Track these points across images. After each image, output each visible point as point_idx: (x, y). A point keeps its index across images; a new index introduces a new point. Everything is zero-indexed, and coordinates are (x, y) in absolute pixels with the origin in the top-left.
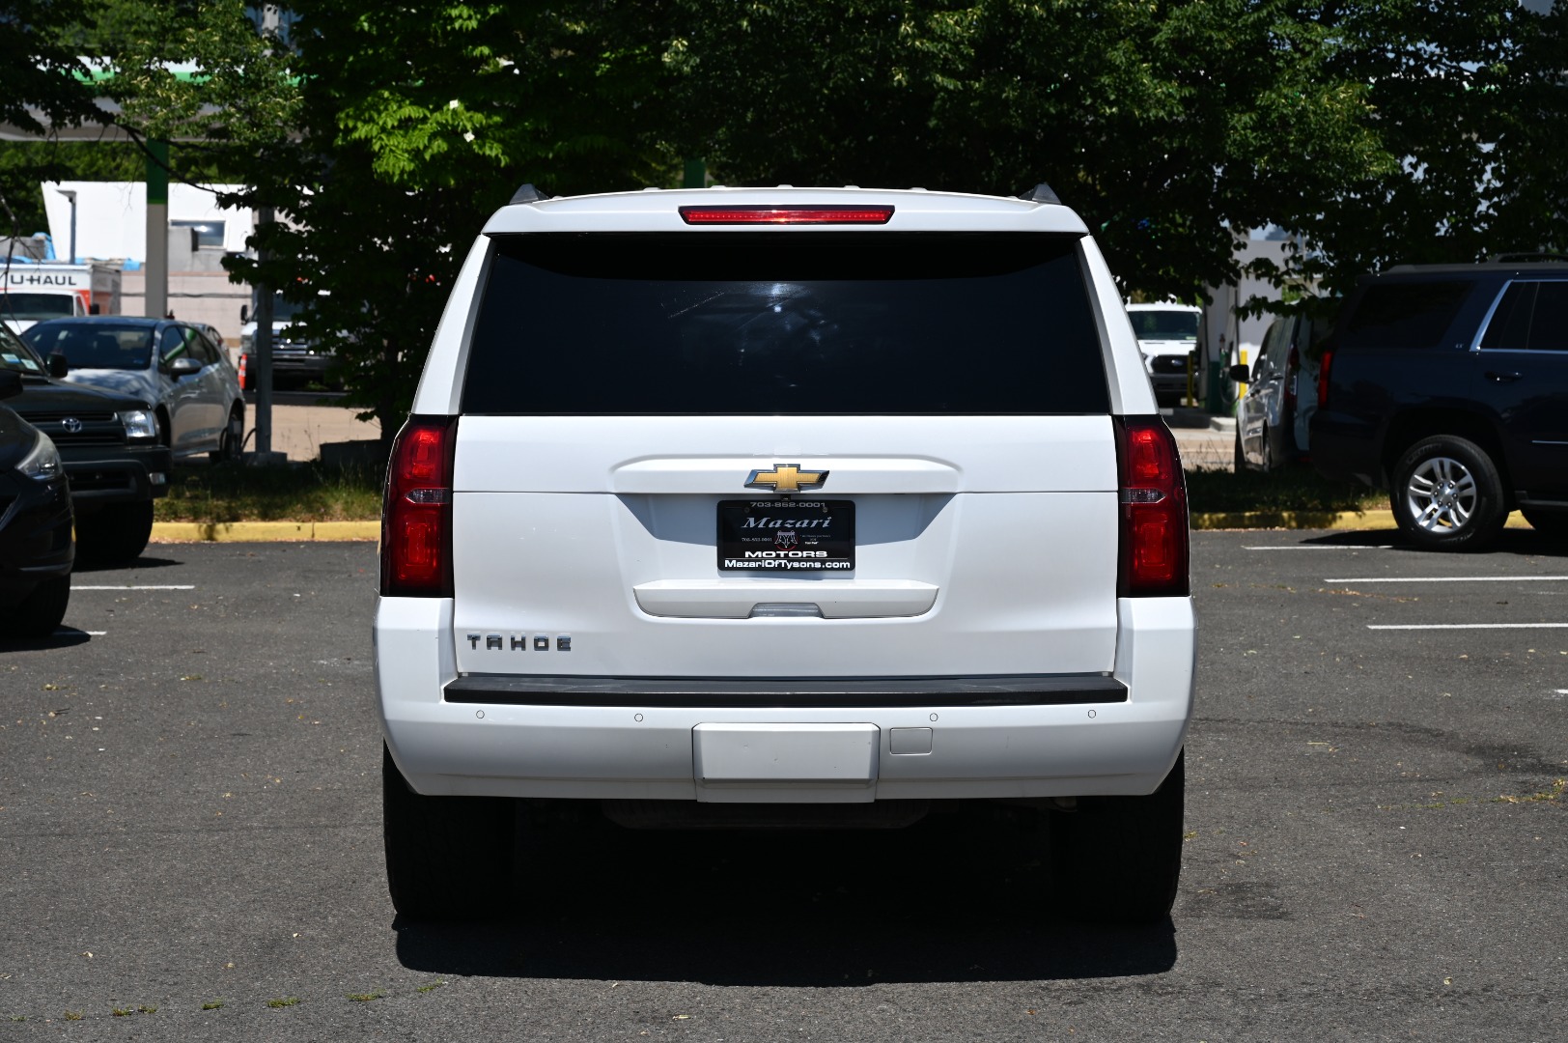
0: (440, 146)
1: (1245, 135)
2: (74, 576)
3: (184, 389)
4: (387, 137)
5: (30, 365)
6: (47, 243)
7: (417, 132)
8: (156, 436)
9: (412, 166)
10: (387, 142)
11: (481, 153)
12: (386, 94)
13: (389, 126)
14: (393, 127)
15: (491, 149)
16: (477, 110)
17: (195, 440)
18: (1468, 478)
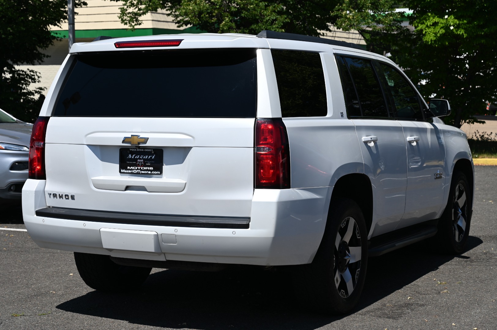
0: (443, 31)
4: (428, 29)
7: (437, 27)
12: (430, 14)
13: (429, 25)
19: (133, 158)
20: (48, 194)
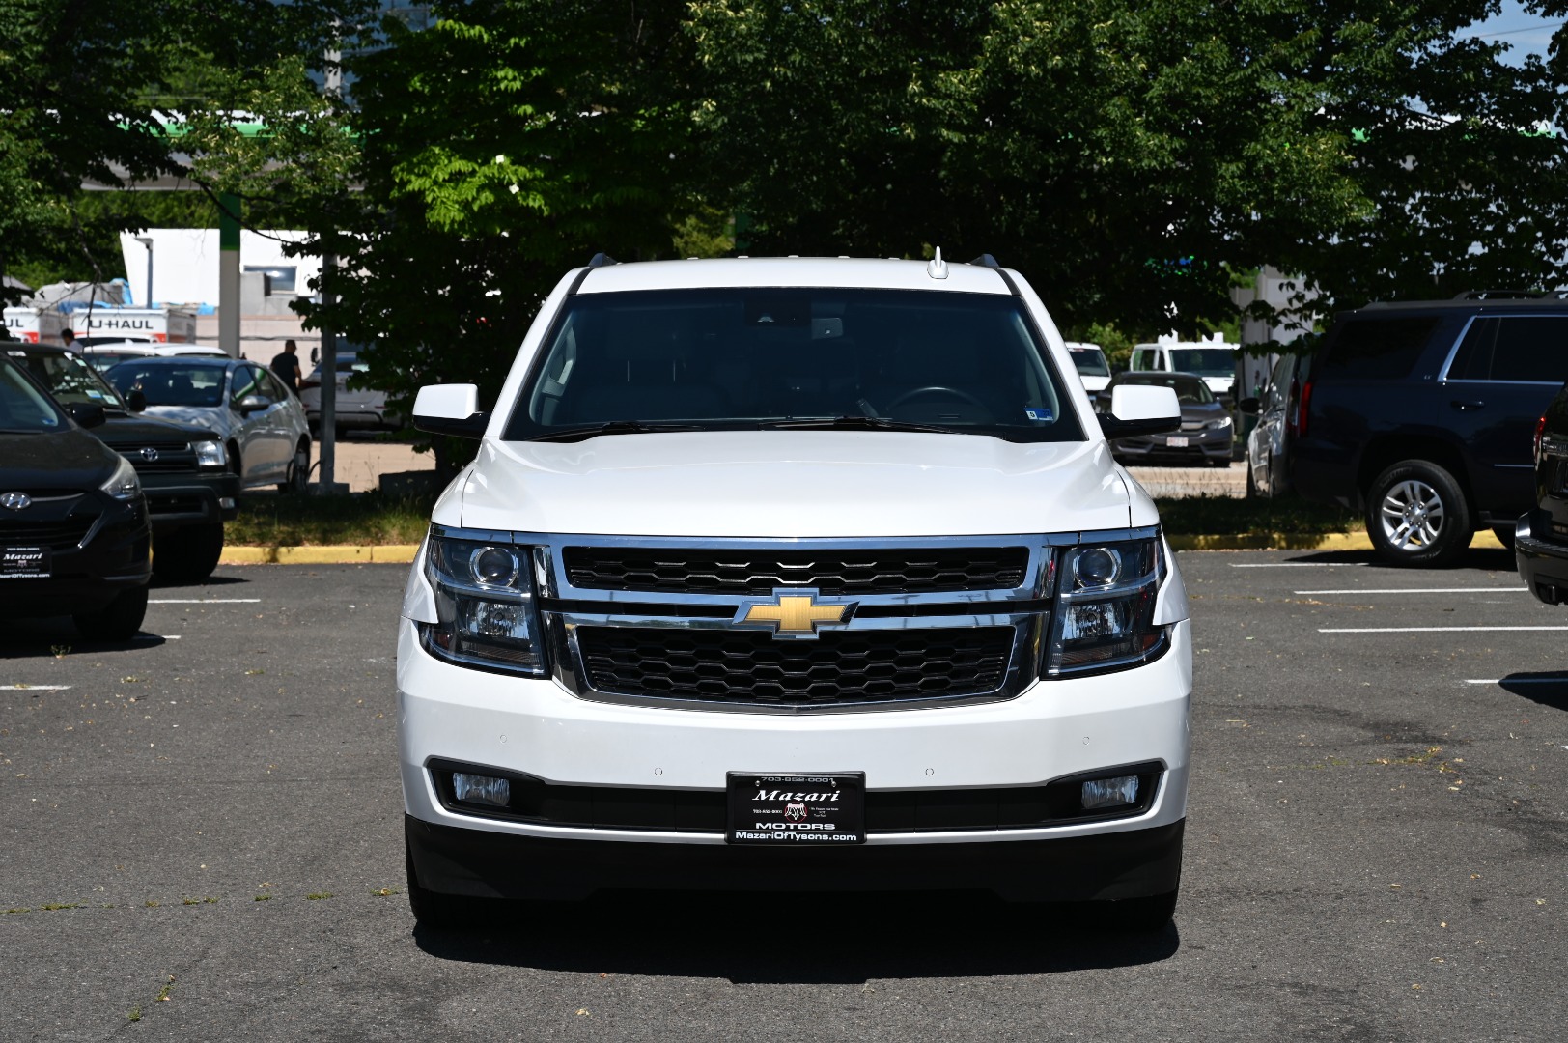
0: (487, 197)
1: (1233, 183)
2: (151, 592)
3: (254, 425)
4: (439, 189)
5: (111, 400)
6: (124, 289)
7: (466, 185)
8: (226, 464)
9: (462, 216)
10: (439, 194)
11: (525, 204)
12: (437, 150)
13: (441, 179)
14: (444, 180)
15: (534, 200)
16: (521, 164)
17: (262, 473)
18: (1437, 500)
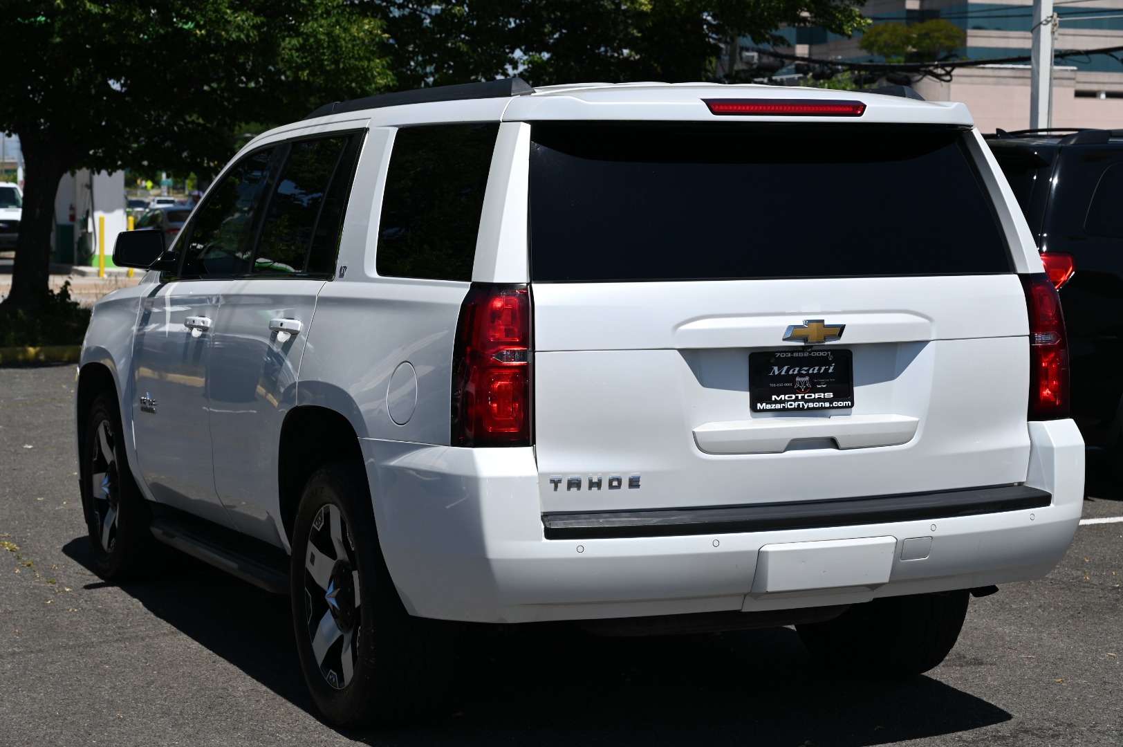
1: (292, 55)
19: (783, 373)
20: (552, 481)
